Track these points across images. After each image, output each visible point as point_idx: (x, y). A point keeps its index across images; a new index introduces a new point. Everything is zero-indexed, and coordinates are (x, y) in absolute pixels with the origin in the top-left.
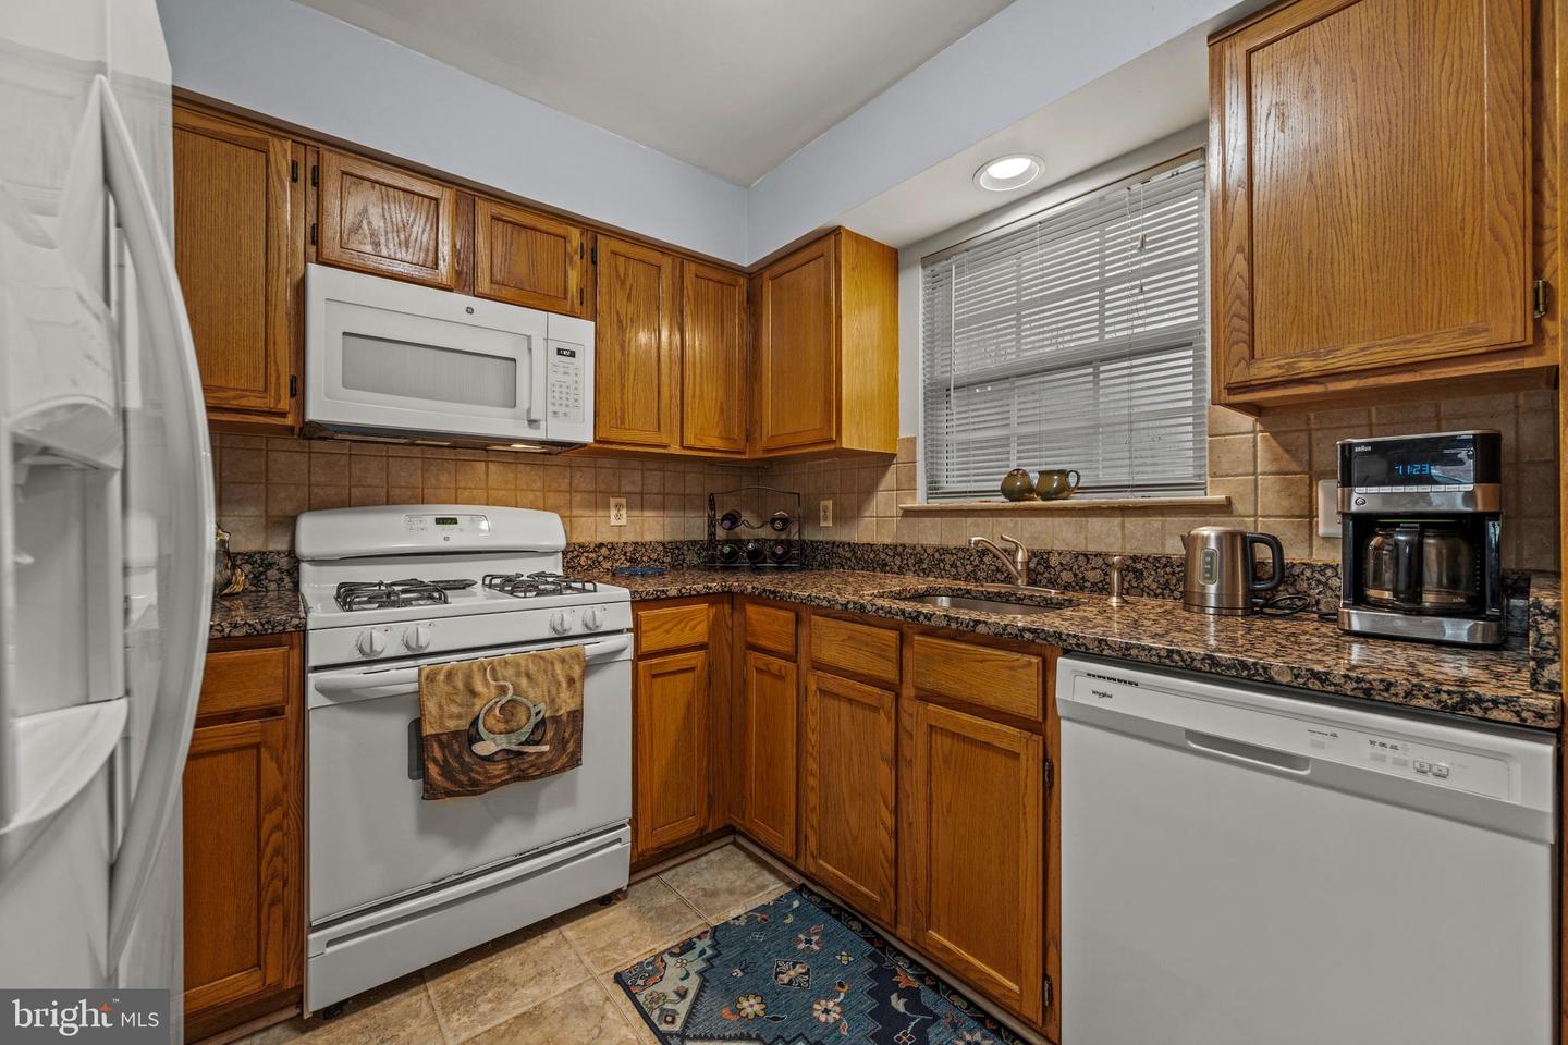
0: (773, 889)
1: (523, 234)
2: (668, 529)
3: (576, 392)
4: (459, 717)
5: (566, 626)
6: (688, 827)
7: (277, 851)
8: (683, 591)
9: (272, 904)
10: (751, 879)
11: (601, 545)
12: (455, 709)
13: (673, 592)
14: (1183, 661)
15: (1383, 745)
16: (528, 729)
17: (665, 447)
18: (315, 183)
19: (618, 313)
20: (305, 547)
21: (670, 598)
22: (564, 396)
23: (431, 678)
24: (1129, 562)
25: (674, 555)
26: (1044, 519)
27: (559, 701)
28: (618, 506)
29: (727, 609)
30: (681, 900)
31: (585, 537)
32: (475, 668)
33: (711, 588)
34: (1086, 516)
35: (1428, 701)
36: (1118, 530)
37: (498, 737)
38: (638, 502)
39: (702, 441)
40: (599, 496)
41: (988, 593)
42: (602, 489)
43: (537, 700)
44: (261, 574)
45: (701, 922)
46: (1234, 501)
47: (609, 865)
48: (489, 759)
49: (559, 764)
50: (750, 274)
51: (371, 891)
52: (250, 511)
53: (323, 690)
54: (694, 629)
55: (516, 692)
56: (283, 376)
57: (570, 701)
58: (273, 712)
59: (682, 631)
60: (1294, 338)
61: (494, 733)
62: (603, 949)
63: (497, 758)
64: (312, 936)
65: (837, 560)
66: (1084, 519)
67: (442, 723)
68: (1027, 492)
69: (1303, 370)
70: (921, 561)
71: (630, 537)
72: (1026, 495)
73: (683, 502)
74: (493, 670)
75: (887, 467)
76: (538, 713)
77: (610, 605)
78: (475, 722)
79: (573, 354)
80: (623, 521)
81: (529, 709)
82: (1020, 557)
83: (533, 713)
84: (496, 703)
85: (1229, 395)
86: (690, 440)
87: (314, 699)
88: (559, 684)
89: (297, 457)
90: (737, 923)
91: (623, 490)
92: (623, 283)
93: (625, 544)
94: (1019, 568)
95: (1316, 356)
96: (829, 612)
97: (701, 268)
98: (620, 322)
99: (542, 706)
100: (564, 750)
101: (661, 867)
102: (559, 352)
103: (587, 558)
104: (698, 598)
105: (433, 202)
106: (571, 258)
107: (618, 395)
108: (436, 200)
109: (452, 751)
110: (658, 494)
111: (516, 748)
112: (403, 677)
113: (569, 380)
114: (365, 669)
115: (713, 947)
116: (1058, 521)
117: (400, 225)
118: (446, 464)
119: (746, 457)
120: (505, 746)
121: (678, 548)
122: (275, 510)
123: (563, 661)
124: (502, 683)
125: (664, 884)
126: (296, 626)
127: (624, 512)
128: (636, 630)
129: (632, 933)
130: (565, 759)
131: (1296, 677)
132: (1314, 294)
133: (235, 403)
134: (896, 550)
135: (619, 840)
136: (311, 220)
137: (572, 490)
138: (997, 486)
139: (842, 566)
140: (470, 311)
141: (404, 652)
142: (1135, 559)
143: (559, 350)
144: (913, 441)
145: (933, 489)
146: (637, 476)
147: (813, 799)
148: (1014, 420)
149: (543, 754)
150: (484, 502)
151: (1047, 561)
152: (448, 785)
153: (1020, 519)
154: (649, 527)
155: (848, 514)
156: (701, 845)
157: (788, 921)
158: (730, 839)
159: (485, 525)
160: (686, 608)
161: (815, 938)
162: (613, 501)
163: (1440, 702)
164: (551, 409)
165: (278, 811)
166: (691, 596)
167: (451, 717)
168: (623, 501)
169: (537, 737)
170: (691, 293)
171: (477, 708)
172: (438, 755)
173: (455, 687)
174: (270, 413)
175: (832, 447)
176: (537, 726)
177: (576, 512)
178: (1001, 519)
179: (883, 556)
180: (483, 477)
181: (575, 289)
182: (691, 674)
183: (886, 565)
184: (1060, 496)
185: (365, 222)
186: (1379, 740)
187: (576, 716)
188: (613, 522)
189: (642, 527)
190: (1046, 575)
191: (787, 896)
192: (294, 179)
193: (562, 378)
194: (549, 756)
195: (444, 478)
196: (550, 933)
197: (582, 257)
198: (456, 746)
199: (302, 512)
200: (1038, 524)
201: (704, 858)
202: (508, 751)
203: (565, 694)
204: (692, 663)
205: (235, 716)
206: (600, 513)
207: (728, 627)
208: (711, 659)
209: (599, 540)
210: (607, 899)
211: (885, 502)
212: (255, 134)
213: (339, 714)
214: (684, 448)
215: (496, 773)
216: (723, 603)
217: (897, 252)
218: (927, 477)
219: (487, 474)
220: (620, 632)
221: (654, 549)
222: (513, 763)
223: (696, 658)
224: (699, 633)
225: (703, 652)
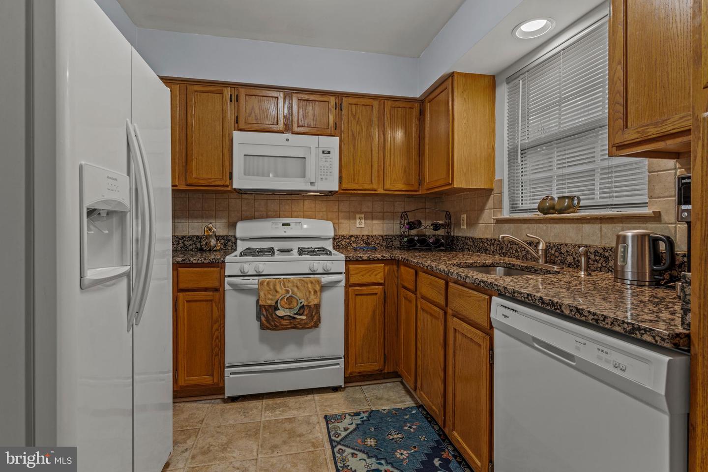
0: (409, 403)
2: (385, 229)
3: (331, 169)
4: (272, 300)
5: (315, 269)
6: (374, 367)
7: (217, 338)
8: (370, 257)
9: (215, 356)
10: (400, 397)
11: (352, 236)
12: (270, 297)
13: (365, 258)
14: (532, 300)
15: (602, 351)
16: (297, 308)
17: (375, 190)
18: (237, 101)
19: (352, 130)
20: (238, 234)
21: (363, 260)
22: (326, 171)
23: (262, 284)
24: (601, 251)
25: (387, 241)
26: (561, 225)
27: (310, 300)
28: (360, 218)
29: (395, 267)
30: (365, 398)
31: (344, 231)
32: (277, 282)
33: (385, 257)
34: (582, 223)
35: (620, 328)
36: (598, 232)
37: (286, 310)
38: (370, 216)
39: (394, 187)
40: (351, 214)
41: (522, 267)
42: (353, 210)
43: (301, 297)
44: (227, 243)
45: (369, 407)
46: (662, 214)
47: (335, 375)
48: (282, 317)
49: (310, 325)
50: (422, 100)
51: (244, 360)
52: (224, 221)
54: (376, 275)
55: (292, 293)
56: (227, 173)
57: (315, 300)
58: (216, 290)
59: (370, 276)
60: (647, 114)
61: (284, 308)
62: (326, 406)
64: (226, 369)
65: (467, 247)
66: (580, 225)
67: (265, 301)
68: (553, 209)
69: (649, 134)
70: (502, 248)
71: (366, 233)
72: (551, 211)
73: (392, 216)
74: (284, 283)
75: (488, 197)
76: (301, 303)
77: (337, 262)
78: (277, 302)
79: (329, 152)
80: (363, 225)
81: (297, 300)
82: (541, 246)
83: (299, 303)
84: (285, 296)
85: (617, 151)
86: (388, 186)
87: (227, 287)
88: (310, 292)
89: (238, 200)
90: (383, 411)
91: (362, 211)
92: (355, 117)
93: (363, 236)
94: (540, 252)
95: (656, 124)
97: (394, 103)
98: (353, 135)
99: (303, 300)
100: (313, 320)
101: (363, 383)
102: (323, 152)
103: (345, 241)
104: (378, 261)
105: (276, 99)
106: (331, 110)
107: (352, 168)
108: (277, 97)
109: (269, 312)
110: (380, 212)
111: (293, 316)
112: (253, 283)
113: (328, 164)
114: (242, 278)
115: (368, 417)
116: (568, 226)
117: (265, 111)
118: (288, 202)
119: (420, 193)
120: (289, 314)
121: (390, 238)
122: (230, 220)
123: (312, 283)
124: (287, 289)
125: (362, 390)
126: (222, 261)
127: (363, 221)
128: (347, 273)
129: (339, 404)
130: (312, 324)
131: (571, 311)
133: (213, 184)
134: (492, 241)
135: (338, 364)
136: (236, 114)
137: (339, 211)
138: (536, 206)
139: (469, 250)
140: (288, 140)
141: (255, 273)
142: (604, 249)
143: (323, 151)
144: (501, 181)
145: (514, 208)
146: (370, 204)
148: (555, 167)
149: (303, 319)
151: (560, 250)
152: (268, 325)
153: (549, 225)
154: (377, 228)
155: (472, 223)
156: (384, 379)
157: (406, 417)
158: (400, 379)
159: (305, 226)
160: (372, 266)
161: (414, 427)
162: (358, 216)
163: (624, 329)
164: (320, 177)
165: (217, 324)
166: (374, 260)
167: (269, 299)
168: (363, 216)
169: (301, 312)
170: (389, 116)
171: (277, 297)
172: (265, 313)
173: (270, 288)
174: (223, 186)
175: (449, 187)
176: (301, 308)
177: (340, 221)
178: (541, 225)
179: (486, 245)
180: (302, 206)
181: (332, 122)
182: (375, 296)
183: (487, 250)
184: (564, 212)
185: (253, 112)
186: (601, 348)
187: (318, 307)
188: (358, 225)
189: (372, 228)
190: (560, 258)
191: (412, 408)
192: (231, 101)
193: (325, 163)
194: (306, 321)
195: (287, 207)
196: (310, 396)
197: (336, 109)
198: (270, 311)
199: (238, 221)
200: (558, 228)
201: (384, 385)
202: (290, 316)
203: (312, 297)
204: (376, 291)
205: (206, 290)
206: (352, 221)
207: (396, 277)
208: (386, 290)
209: (351, 234)
210: (336, 389)
211: (488, 216)
212: (219, 88)
213: (234, 293)
214: (386, 190)
215: (285, 323)
216: (393, 264)
217: (494, 77)
218: (510, 201)
219: (304, 205)
220: (341, 273)
221: (378, 239)
222: (292, 321)
223: (378, 289)
224: (379, 278)
225: (381, 287)
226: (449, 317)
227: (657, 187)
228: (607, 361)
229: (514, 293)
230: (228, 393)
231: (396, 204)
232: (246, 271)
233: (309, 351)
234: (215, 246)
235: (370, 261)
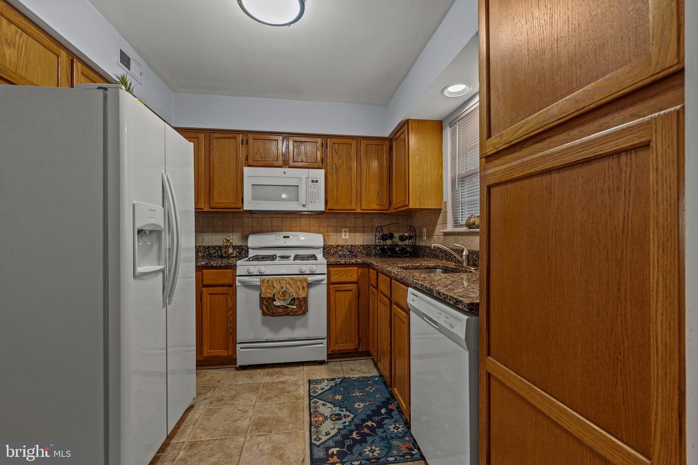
0: (375, 373)
1: (303, 144)
2: (366, 240)
3: (318, 194)
4: (271, 293)
5: (303, 271)
6: (350, 346)
7: (231, 322)
8: (347, 262)
9: (230, 335)
10: (369, 370)
11: (338, 246)
12: (269, 291)
13: (343, 262)
15: (447, 317)
16: (289, 300)
17: (354, 210)
18: (247, 144)
19: (335, 164)
20: (249, 245)
21: (341, 264)
22: (314, 196)
23: (263, 281)
25: (367, 250)
27: (299, 293)
28: (345, 232)
29: (366, 270)
30: (342, 370)
31: (333, 242)
32: (274, 280)
33: (358, 262)
37: (281, 301)
38: (353, 230)
39: (369, 207)
40: (338, 228)
42: (340, 225)
43: (293, 292)
44: (241, 251)
45: (343, 375)
47: (320, 351)
48: (278, 307)
49: (299, 313)
50: (388, 139)
51: (251, 338)
52: (239, 234)
53: (240, 282)
54: (351, 276)
55: (286, 289)
56: (239, 199)
57: (303, 294)
58: (230, 286)
59: (347, 276)
62: (311, 374)
63: (280, 307)
64: (237, 345)
65: (426, 254)
67: (266, 295)
68: (472, 225)
70: (447, 255)
71: (349, 243)
74: (279, 281)
75: (439, 214)
76: (292, 296)
77: (320, 265)
78: (274, 295)
79: (317, 181)
80: (347, 237)
81: (290, 294)
82: (465, 253)
84: (280, 291)
86: (364, 207)
87: (238, 284)
88: (299, 288)
89: (249, 219)
90: (353, 378)
91: (347, 226)
93: (347, 245)
94: (464, 257)
97: (368, 141)
98: (336, 167)
99: (294, 294)
100: (301, 309)
101: (343, 359)
102: (312, 181)
103: (333, 250)
104: (352, 265)
106: (319, 149)
107: (336, 193)
108: (277, 140)
109: (269, 303)
110: (361, 227)
111: (286, 305)
112: (256, 281)
113: (316, 190)
114: (249, 277)
115: (341, 382)
117: (268, 150)
119: (390, 212)
120: (283, 304)
121: (369, 248)
122: (244, 234)
123: (300, 281)
124: (282, 285)
125: (341, 364)
126: (235, 265)
127: (347, 234)
128: (329, 274)
129: (321, 373)
130: (301, 312)
133: (229, 207)
134: (441, 250)
135: (322, 343)
136: (246, 154)
137: (328, 226)
138: (465, 223)
140: (285, 173)
141: (258, 274)
144: (446, 203)
145: (456, 224)
146: (353, 220)
147: (379, 341)
149: (294, 309)
152: (268, 312)
153: (473, 237)
154: (359, 239)
155: (430, 235)
156: (359, 356)
157: (370, 382)
158: (371, 357)
160: (348, 268)
161: (374, 389)
162: (343, 230)
164: (310, 200)
166: (350, 264)
167: (268, 293)
168: (347, 230)
169: (292, 303)
170: (364, 151)
171: (275, 291)
172: (265, 303)
173: (269, 285)
174: (237, 208)
175: (407, 208)
176: (292, 300)
177: (329, 234)
178: (467, 237)
179: (437, 252)
181: (319, 158)
182: (351, 292)
185: (259, 152)
186: (447, 315)
187: (305, 299)
188: (343, 237)
189: (355, 240)
191: (376, 377)
192: (242, 144)
193: (314, 190)
194: (296, 310)
195: (287, 223)
197: (322, 147)
199: (250, 234)
202: (284, 306)
203: (301, 292)
204: (351, 288)
205: (223, 286)
206: (339, 234)
207: (367, 277)
208: (360, 288)
209: (338, 244)
210: (321, 363)
211: (439, 230)
212: (234, 135)
213: (244, 289)
214: (363, 210)
215: (280, 311)
216: (365, 267)
217: (441, 121)
218: (453, 218)
219: (300, 222)
220: (324, 274)
221: (359, 248)
222: (286, 310)
223: (353, 287)
224: (354, 278)
225: (355, 285)
226: (392, 305)
228: (448, 323)
230: (239, 363)
231: (375, 220)
232: (252, 272)
233: (299, 333)
234: (232, 254)
235: (346, 265)
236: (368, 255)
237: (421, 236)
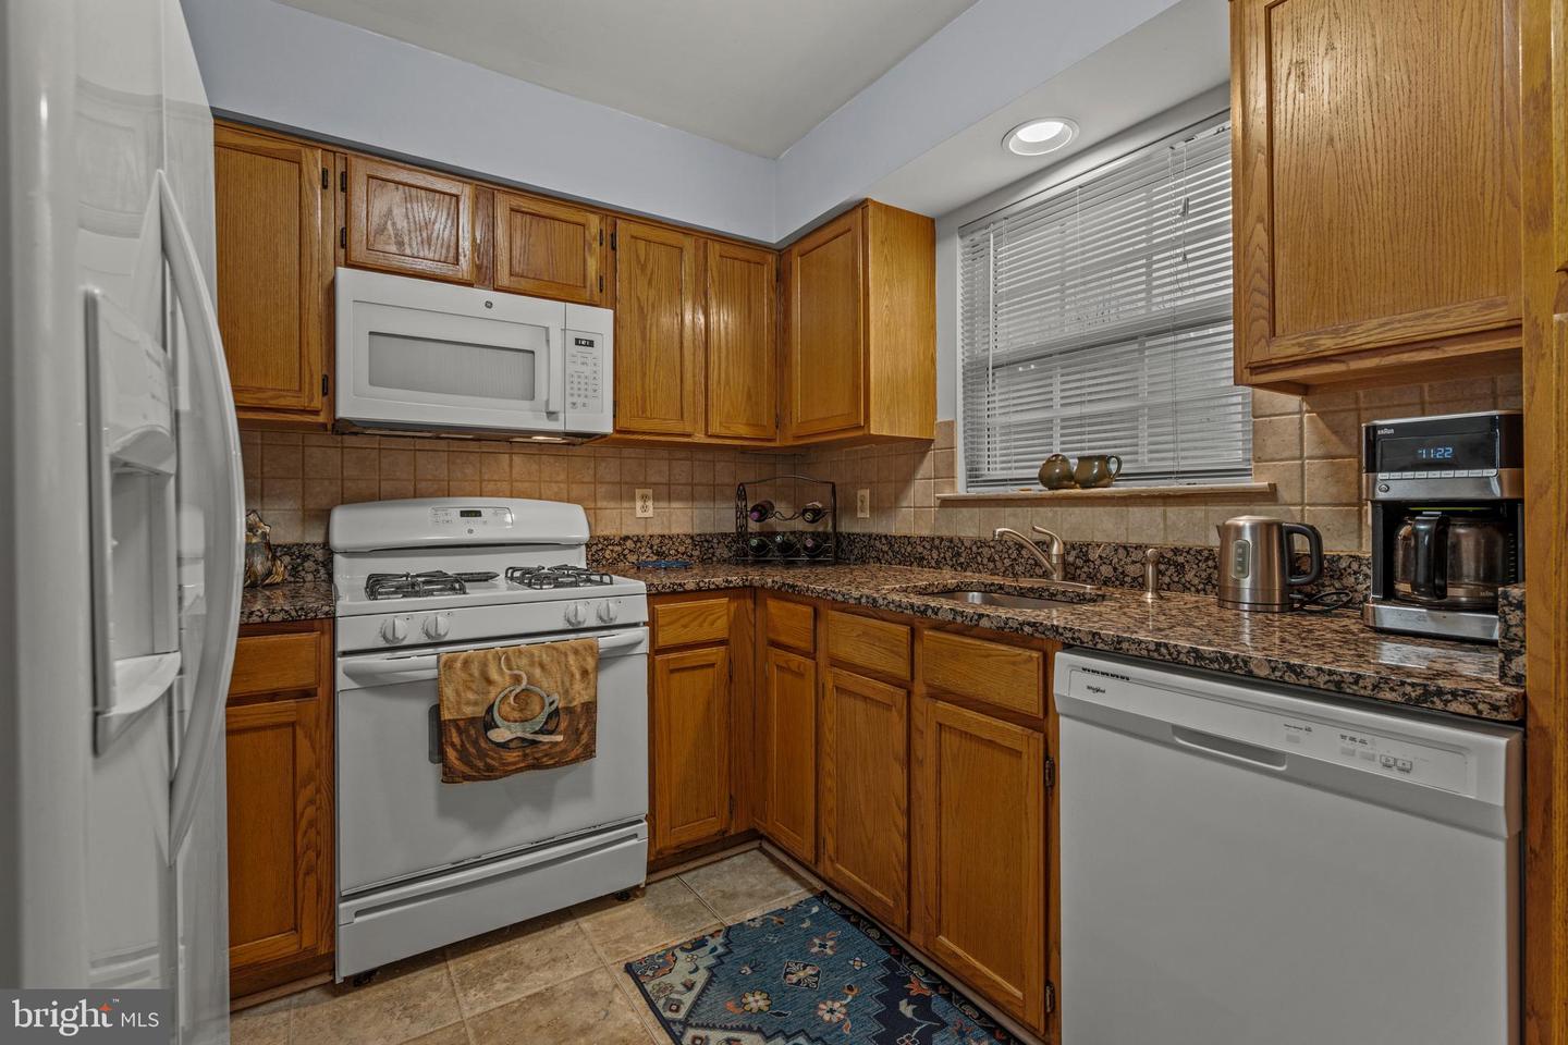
0: (794, 894)
1: (541, 224)
2: (696, 521)
3: (595, 382)
4: (476, 704)
5: (580, 619)
6: (709, 827)
7: (311, 824)
8: (702, 584)
9: (307, 874)
10: (772, 884)
11: (626, 538)
12: (471, 696)
13: (690, 585)
14: (1170, 654)
15: (1353, 739)
16: (542, 718)
17: (689, 436)
18: (344, 189)
19: (638, 299)
20: (338, 540)
21: (686, 592)
22: (583, 386)
23: (449, 665)
24: (1170, 555)
25: (703, 548)
26: (1084, 509)
27: (572, 693)
28: (644, 498)
29: (749, 604)
30: (700, 901)
31: (608, 530)
32: (490, 657)
33: (731, 582)
34: (1127, 506)
35: (1394, 694)
36: (1160, 520)
37: (513, 725)
38: (665, 493)
39: (728, 428)
40: (625, 487)
41: (1021, 589)
42: (627, 480)
43: (551, 690)
44: (299, 565)
45: (715, 921)
46: (1279, 488)
47: (627, 860)
48: (504, 746)
49: (572, 755)
50: (779, 251)
51: (395, 867)
52: (290, 504)
53: (352, 674)
54: (712, 624)
55: (528, 683)
56: (315, 376)
57: (583, 692)
58: (306, 693)
59: (701, 625)
60: (1314, 313)
61: (509, 721)
62: (617, 941)
63: (512, 745)
64: (342, 906)
65: (874, 554)
66: (1124, 508)
67: (459, 710)
68: (1068, 479)
69: (1317, 350)
70: (959, 554)
71: (657, 530)
72: (1066, 483)
73: (714, 493)
74: (508, 660)
75: (924, 454)
76: (551, 704)
77: (627, 598)
78: (490, 709)
79: (591, 344)
80: (650, 513)
81: (542, 698)
82: (1056, 549)
83: (547, 704)
84: (511, 692)
85: (1251, 375)
86: (715, 428)
87: (343, 682)
88: (572, 675)
89: (330, 452)
90: (752, 924)
91: (648, 481)
92: (643, 268)
93: (651, 536)
94: (1055, 561)
95: (1336, 333)
96: (844, 607)
97: (726, 248)
98: (641, 308)
99: (556, 696)
100: (579, 742)
101: (682, 868)
102: (578, 342)
103: (612, 551)
104: (717, 591)
105: (454, 199)
106: (590, 245)
107: (639, 384)
108: (457, 197)
109: (469, 736)
110: (685, 485)
111: (530, 736)
112: (423, 663)
114: (388, 655)
115: (725, 945)
116: (1099, 510)
117: (423, 224)
118: (471, 458)
119: (776, 444)
120: (519, 734)
121: (707, 541)
122: (311, 504)
123: (576, 652)
124: (516, 672)
125: (684, 884)
126: (327, 613)
127: (650, 503)
128: (652, 623)
129: (646, 928)
130: (579, 750)
131: (1274, 669)
132: (1335, 265)
133: (274, 403)
134: (933, 542)
135: (635, 836)
136: (341, 224)
137: (596, 481)
138: (1035, 473)
139: (879, 560)
140: (489, 305)
141: (424, 640)
142: (1176, 551)
143: (577, 340)
144: (951, 425)
145: (974, 477)
146: (664, 466)
147: (830, 801)
148: (1057, 401)
149: (556, 743)
150: (508, 493)
151: (1086, 554)
152: (467, 770)
153: (1058, 509)
154: (677, 519)
155: (885, 505)
156: (724, 849)
157: (804, 926)
158: (756, 844)
159: (512, 517)
160: (704, 603)
161: (830, 943)
162: (638, 492)
163: (1404, 694)
164: (569, 400)
165: (311, 788)
166: (709, 590)
167: (468, 703)
168: (650, 492)
169: (551, 726)
170: (715, 274)
171: (492, 695)
172: (456, 740)
173: (471, 675)
174: (304, 411)
175: (860, 433)
176: (550, 716)
177: (599, 504)
178: (1041, 509)
179: (920, 549)
180: (507, 469)
181: (594, 273)
182: (710, 670)
183: (923, 559)
184: (1102, 483)
185: (389, 222)
186: (1350, 734)
187: (590, 708)
188: (639, 514)
189: (670, 520)
190: (1086, 569)
191: (807, 902)
192: (325, 187)
193: (584, 368)
194: (563, 746)
195: (469, 471)
196: (567, 924)
197: (601, 244)
198: (473, 732)
199: (336, 505)
200: (1077, 514)
201: (727, 862)
202: (523, 740)
203: (578, 686)
204: (712, 659)
205: (273, 696)
206: (625, 505)
207: (750, 622)
208: (732, 655)
209: (625, 533)
210: (624, 896)
211: (922, 492)
212: (297, 148)
213: (365, 697)
214: (710, 436)
215: (511, 760)
216: (744, 598)
217: (933, 221)
218: (967, 464)
219: (511, 466)
220: (635, 625)
221: (682, 543)
222: (528, 751)
223: (716, 654)
224: (719, 628)
225: (723, 648)
226: (917, 701)
227: (1269, 442)
228: (1371, 758)
229: (1119, 643)
230: (346, 968)
231: (719, 466)
232: (400, 636)
233: (566, 817)
234: (269, 573)
235: (700, 593)
236: (706, 561)
237: (851, 509)
